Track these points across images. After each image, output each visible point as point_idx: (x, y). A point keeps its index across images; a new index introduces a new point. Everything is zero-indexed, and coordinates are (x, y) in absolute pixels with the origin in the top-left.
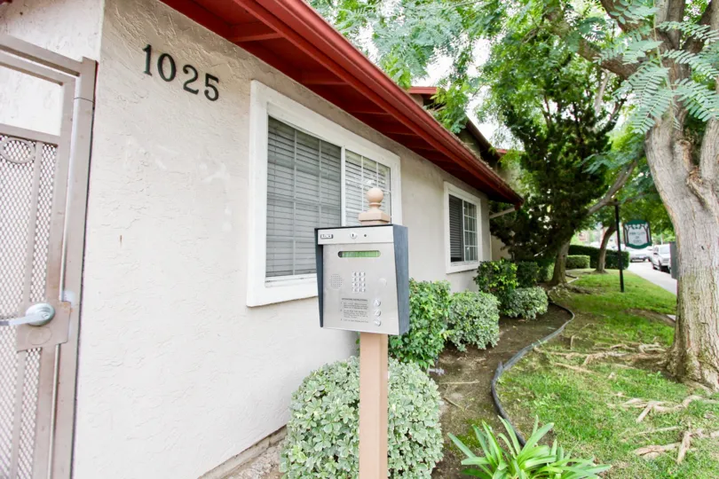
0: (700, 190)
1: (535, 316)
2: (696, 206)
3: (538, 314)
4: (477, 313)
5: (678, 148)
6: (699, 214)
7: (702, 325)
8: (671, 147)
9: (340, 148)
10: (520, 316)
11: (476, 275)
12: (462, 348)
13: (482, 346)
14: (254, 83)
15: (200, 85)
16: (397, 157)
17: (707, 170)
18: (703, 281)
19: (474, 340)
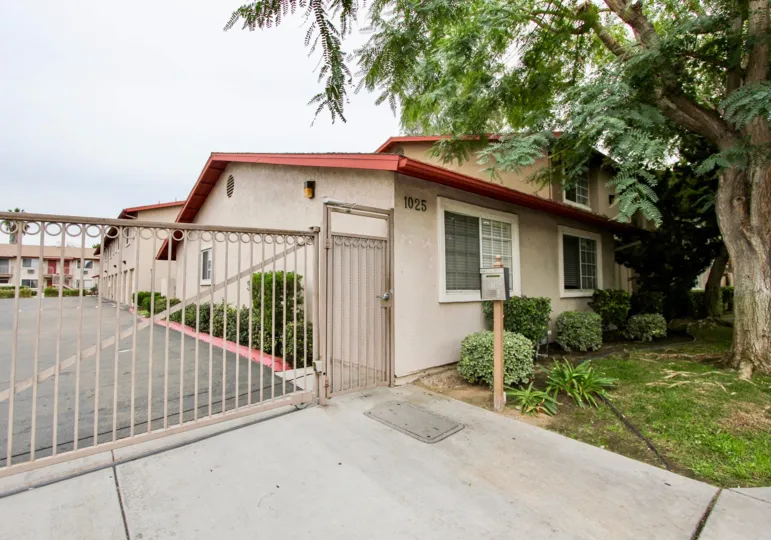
0: (748, 234)
1: (651, 339)
2: (745, 247)
3: (653, 336)
4: (579, 325)
5: (736, 203)
6: (747, 253)
7: (745, 332)
8: (731, 202)
9: (478, 219)
10: (636, 338)
11: (590, 301)
12: (568, 349)
13: (583, 348)
14: (438, 198)
15: (420, 206)
16: (516, 217)
17: (755, 221)
18: (747, 301)
19: (577, 344)
